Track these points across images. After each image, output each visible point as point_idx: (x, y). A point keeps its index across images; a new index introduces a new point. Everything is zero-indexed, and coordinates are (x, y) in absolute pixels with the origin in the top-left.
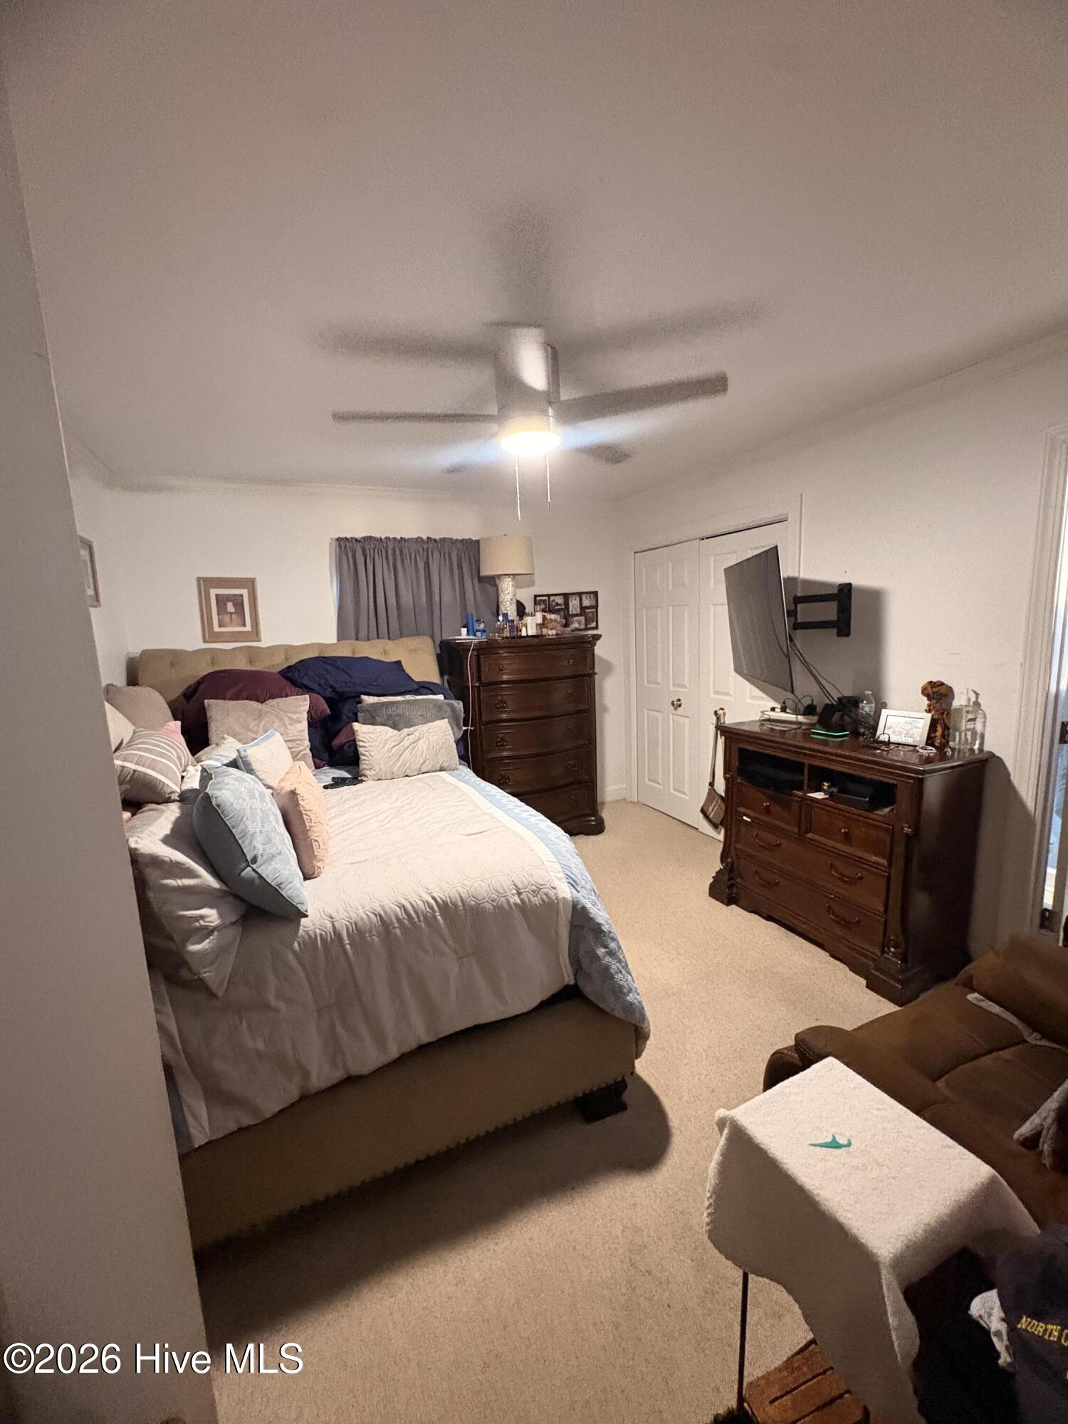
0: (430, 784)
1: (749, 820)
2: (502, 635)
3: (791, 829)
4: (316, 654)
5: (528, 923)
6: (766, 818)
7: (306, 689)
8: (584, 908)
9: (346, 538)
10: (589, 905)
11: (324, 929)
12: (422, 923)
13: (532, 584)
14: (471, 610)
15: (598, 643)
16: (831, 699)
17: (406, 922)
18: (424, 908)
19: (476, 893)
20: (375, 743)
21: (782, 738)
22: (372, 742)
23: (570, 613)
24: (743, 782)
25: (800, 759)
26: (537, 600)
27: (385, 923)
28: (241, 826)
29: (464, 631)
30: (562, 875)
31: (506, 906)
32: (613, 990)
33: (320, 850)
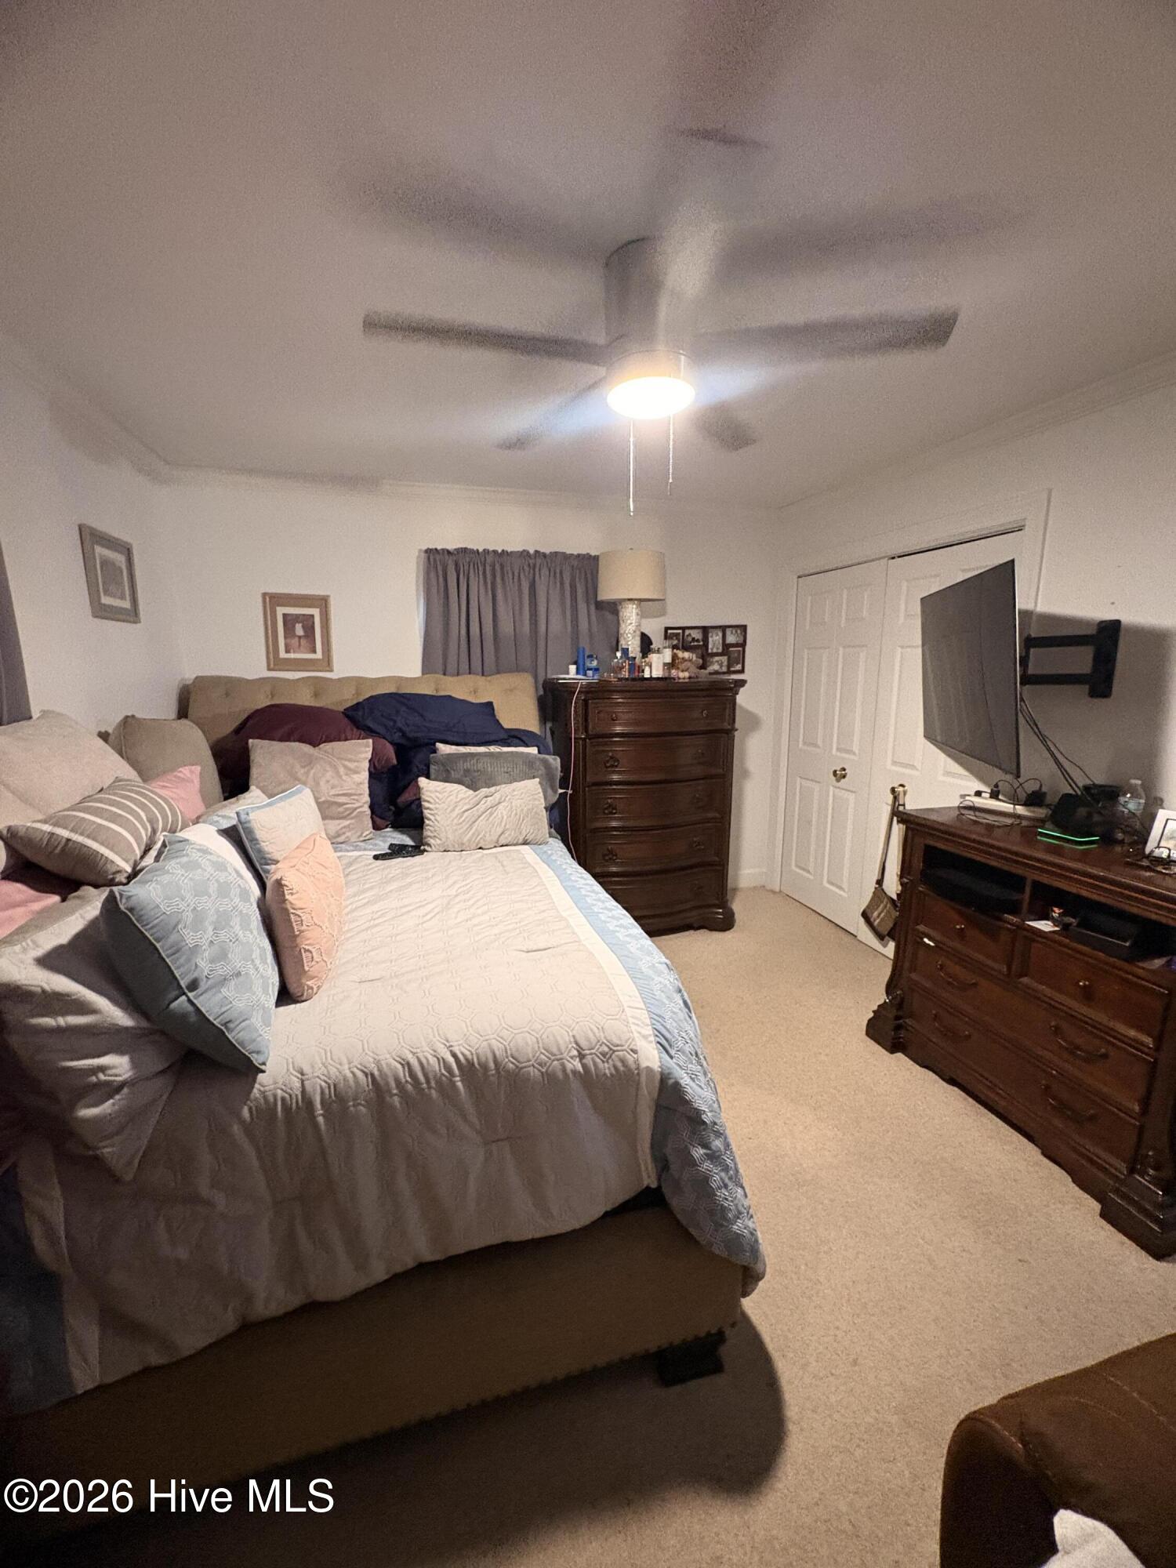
0: (505, 863)
1: (932, 944)
2: (619, 676)
3: (996, 966)
4: (392, 689)
5: (592, 1097)
6: (957, 945)
7: (369, 732)
8: (677, 1084)
9: (436, 549)
10: (685, 1080)
11: (289, 1091)
12: (433, 1091)
13: (663, 613)
14: (584, 643)
15: (742, 690)
16: (1074, 786)
17: (409, 1087)
18: (437, 1069)
19: (517, 1050)
20: (443, 805)
21: (989, 836)
22: (439, 804)
23: (710, 651)
24: (928, 892)
25: (1019, 871)
26: (667, 633)
27: (378, 1087)
28: (173, 938)
29: (573, 668)
30: (649, 1031)
31: (560, 1075)
32: (712, 1213)
33: (313, 963)
